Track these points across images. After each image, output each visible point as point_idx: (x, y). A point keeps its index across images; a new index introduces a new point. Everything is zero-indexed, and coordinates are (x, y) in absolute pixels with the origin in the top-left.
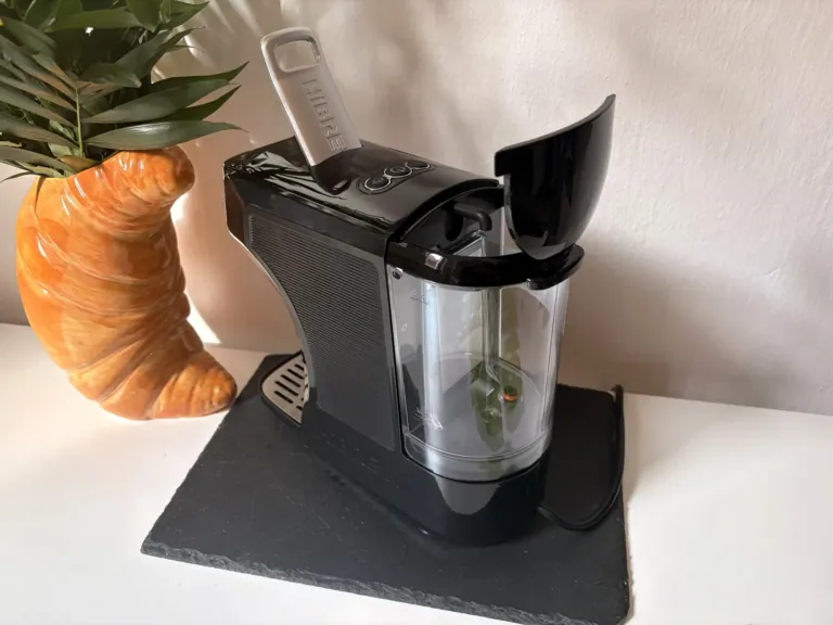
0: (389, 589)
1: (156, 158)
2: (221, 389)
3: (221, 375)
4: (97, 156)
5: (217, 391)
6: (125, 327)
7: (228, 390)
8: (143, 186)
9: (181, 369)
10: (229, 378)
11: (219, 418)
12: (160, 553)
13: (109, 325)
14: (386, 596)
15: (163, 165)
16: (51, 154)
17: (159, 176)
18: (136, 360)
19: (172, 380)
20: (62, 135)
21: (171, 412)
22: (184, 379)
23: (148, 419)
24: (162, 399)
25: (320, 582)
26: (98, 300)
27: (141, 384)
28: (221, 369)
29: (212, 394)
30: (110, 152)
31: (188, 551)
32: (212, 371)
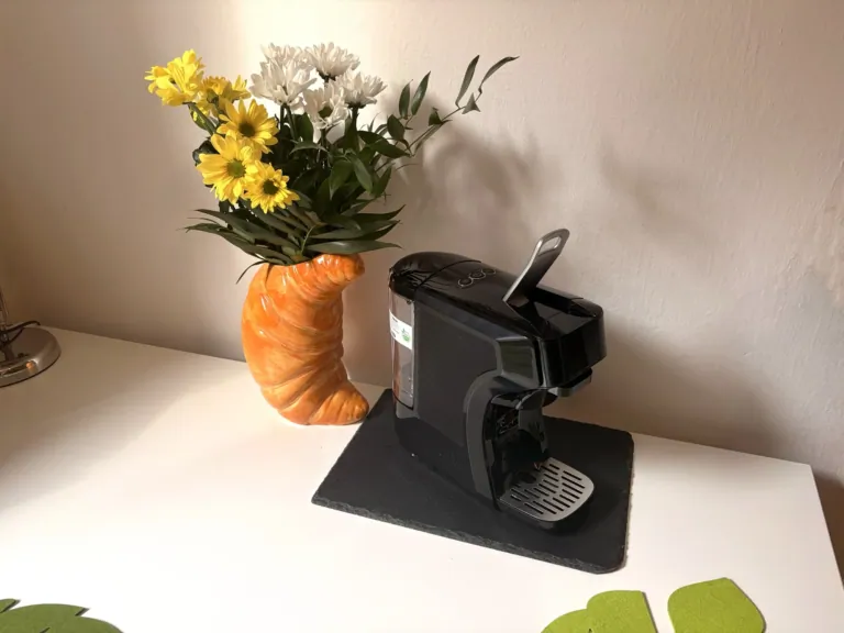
0: (467, 535)
1: (345, 260)
2: (360, 406)
3: (360, 398)
4: (310, 256)
5: (357, 408)
6: (308, 360)
7: (364, 407)
8: (335, 274)
9: (335, 393)
10: (364, 400)
11: (356, 427)
12: (324, 504)
13: (299, 358)
14: (467, 541)
15: (348, 263)
16: (281, 252)
17: (346, 269)
18: (310, 382)
19: (328, 399)
20: (292, 242)
21: (326, 421)
22: (336, 398)
23: (308, 424)
24: (321, 411)
25: (424, 529)
26: (295, 341)
27: (310, 399)
28: (359, 394)
29: (354, 409)
30: (318, 254)
31: (342, 504)
32: (354, 395)
